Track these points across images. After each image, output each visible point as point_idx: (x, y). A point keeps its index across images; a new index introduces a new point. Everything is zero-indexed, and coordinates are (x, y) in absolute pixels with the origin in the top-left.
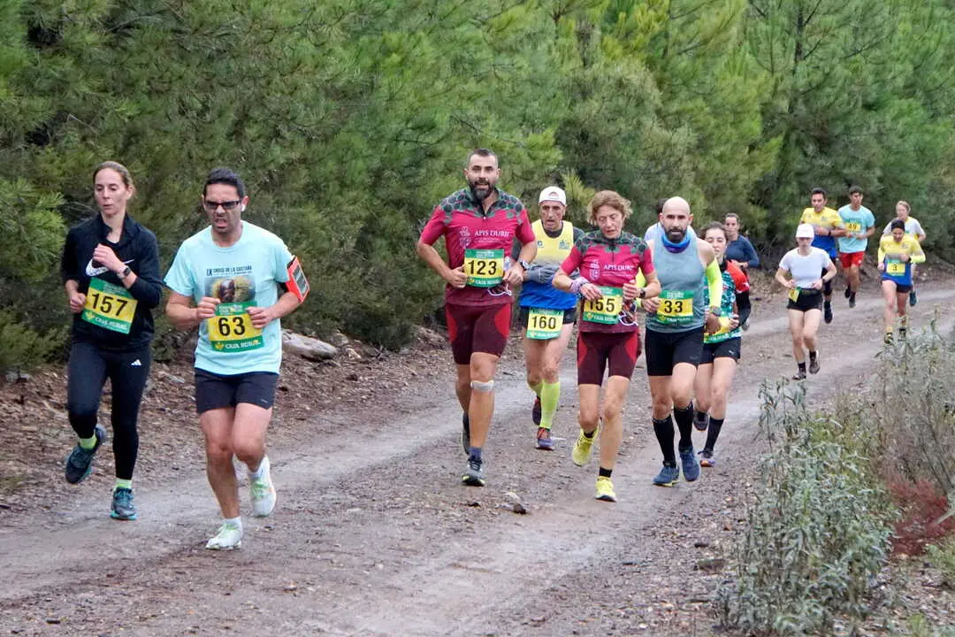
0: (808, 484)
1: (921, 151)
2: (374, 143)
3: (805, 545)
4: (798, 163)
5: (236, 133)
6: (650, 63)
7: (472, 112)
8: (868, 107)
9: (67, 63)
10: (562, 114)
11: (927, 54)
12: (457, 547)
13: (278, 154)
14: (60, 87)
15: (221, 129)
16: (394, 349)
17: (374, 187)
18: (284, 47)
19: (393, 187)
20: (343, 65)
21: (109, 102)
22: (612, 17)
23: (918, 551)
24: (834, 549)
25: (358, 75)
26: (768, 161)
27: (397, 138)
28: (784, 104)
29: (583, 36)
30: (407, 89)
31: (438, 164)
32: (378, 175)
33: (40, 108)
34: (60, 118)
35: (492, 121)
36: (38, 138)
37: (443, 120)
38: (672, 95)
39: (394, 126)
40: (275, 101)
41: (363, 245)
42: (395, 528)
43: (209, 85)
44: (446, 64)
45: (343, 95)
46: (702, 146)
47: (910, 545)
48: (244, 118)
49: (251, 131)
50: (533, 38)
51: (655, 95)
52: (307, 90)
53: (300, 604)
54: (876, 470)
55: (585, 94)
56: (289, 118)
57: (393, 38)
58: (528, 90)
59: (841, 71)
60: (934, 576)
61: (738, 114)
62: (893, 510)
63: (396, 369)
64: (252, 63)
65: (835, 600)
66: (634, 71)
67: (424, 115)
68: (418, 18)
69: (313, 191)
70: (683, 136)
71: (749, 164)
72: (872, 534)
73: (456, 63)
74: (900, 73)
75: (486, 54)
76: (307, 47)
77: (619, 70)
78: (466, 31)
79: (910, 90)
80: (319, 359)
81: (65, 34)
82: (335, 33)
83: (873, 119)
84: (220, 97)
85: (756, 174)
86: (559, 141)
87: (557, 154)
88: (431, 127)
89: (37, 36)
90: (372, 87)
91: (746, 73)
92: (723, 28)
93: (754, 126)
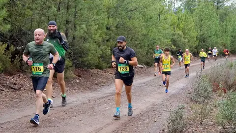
0: (202, 83)
1: (216, 42)
2: (148, 41)
3: (201, 91)
4: (201, 44)
5: (131, 40)
6: (182, 31)
7: (160, 37)
8: (209, 37)
9: (111, 32)
10: (171, 38)
11: (217, 30)
12: (158, 91)
13: (136, 43)
14: (110, 35)
15: (130, 39)
16: (151, 67)
17: (148, 47)
18: (137, 29)
19: (151, 47)
20: (145, 32)
21: (116, 36)
22: (178, 26)
23: (216, 91)
24: (205, 91)
25: (147, 33)
26: (197, 44)
27: (151, 40)
28: (199, 37)
29: (174, 28)
30: (152, 35)
31: (156, 44)
32: (149, 45)
33: (108, 37)
34: (110, 38)
35: (163, 38)
36: (107, 41)
37: (157, 39)
38: (185, 35)
39: (150, 39)
40: (136, 36)
41: (147, 54)
42: (150, 88)
43: (128, 34)
44: (157, 32)
45: (145, 35)
46: (189, 42)
47: (215, 91)
48: (132, 38)
49: (133, 40)
50: (168, 28)
51: (183, 35)
52: (140, 35)
53: (139, 98)
54: (210, 82)
55: (174, 35)
56: (137, 38)
57: (151, 28)
58: (167, 35)
59: (206, 32)
60: (218, 95)
61: (193, 38)
62: (213, 86)
63: (151, 69)
64: (134, 31)
65: (205, 97)
66: (180, 32)
67: (154, 38)
68: (154, 26)
69: (141, 47)
70: (186, 40)
71: (195, 44)
72: (210, 89)
73: (158, 31)
74: (213, 33)
75: (162, 30)
76: (140, 30)
77: (179, 32)
78: (160, 27)
79: (214, 35)
80: (142, 68)
81: (111, 28)
82: (143, 28)
83: (210, 39)
84: (129, 35)
85: (196, 45)
86: (171, 41)
87: (171, 43)
88: (155, 39)
89: (107, 28)
90: (148, 34)
91: (194, 33)
92: (191, 27)
93: (195, 39)
